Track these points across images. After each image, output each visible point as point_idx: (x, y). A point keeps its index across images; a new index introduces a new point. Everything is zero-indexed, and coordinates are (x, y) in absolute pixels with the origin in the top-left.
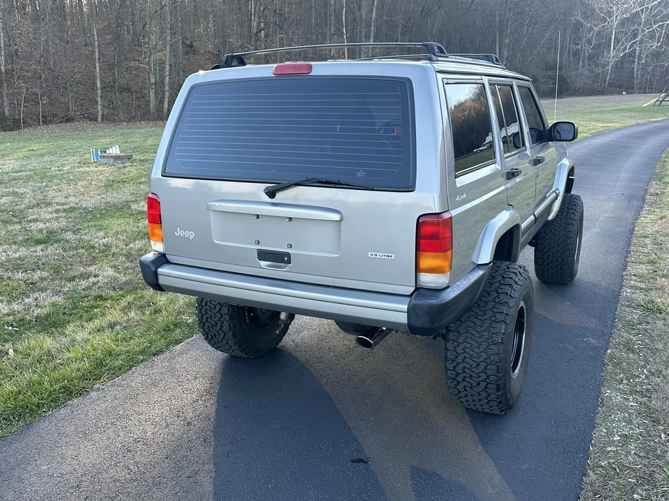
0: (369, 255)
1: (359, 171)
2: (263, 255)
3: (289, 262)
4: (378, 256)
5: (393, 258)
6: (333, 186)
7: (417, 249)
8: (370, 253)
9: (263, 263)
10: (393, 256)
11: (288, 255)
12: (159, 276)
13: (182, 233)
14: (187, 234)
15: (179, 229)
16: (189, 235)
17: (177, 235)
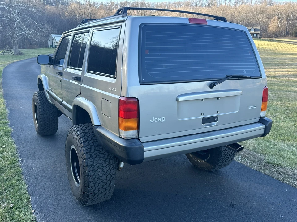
0: (249, 108)
2: (206, 121)
3: (217, 120)
5: (256, 107)
8: (249, 107)
9: (204, 125)
11: (217, 117)
12: (145, 152)
13: (155, 120)
14: (159, 119)
15: (153, 118)
16: (161, 120)
17: (152, 122)
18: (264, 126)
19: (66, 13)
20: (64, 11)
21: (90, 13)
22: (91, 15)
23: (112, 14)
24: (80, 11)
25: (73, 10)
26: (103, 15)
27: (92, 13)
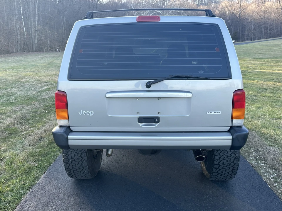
0: (207, 113)
1: (200, 70)
2: (141, 120)
3: (158, 122)
4: (212, 113)
5: (220, 113)
6: (187, 79)
7: (233, 107)
8: (207, 112)
9: (141, 124)
10: (220, 112)
11: (158, 118)
12: (69, 140)
13: (84, 113)
14: (88, 113)
15: (82, 111)
16: (90, 113)
17: (80, 114)
18: (231, 137)
19: (217, 11)
20: (215, 9)
21: (240, 9)
22: (241, 11)
23: (264, 7)
24: (230, 8)
25: (223, 8)
26: (254, 9)
27: (242, 9)
